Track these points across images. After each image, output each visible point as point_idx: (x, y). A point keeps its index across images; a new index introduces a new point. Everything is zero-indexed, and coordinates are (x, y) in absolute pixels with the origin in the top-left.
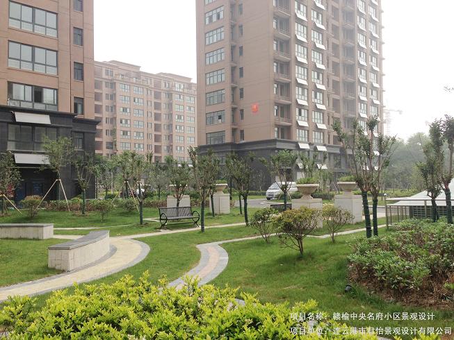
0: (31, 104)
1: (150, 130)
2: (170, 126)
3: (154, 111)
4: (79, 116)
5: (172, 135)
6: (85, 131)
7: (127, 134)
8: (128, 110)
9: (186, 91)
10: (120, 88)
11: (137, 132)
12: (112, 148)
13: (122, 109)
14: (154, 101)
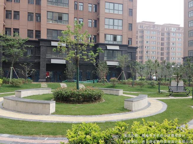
0: (112, 42)
1: (158, 50)
2: (168, 48)
3: (161, 42)
4: (130, 46)
5: (169, 52)
6: (132, 52)
7: (148, 53)
8: (149, 42)
9: (177, 31)
10: (146, 33)
11: (152, 52)
12: (141, 59)
13: (146, 42)
14: (161, 37)
